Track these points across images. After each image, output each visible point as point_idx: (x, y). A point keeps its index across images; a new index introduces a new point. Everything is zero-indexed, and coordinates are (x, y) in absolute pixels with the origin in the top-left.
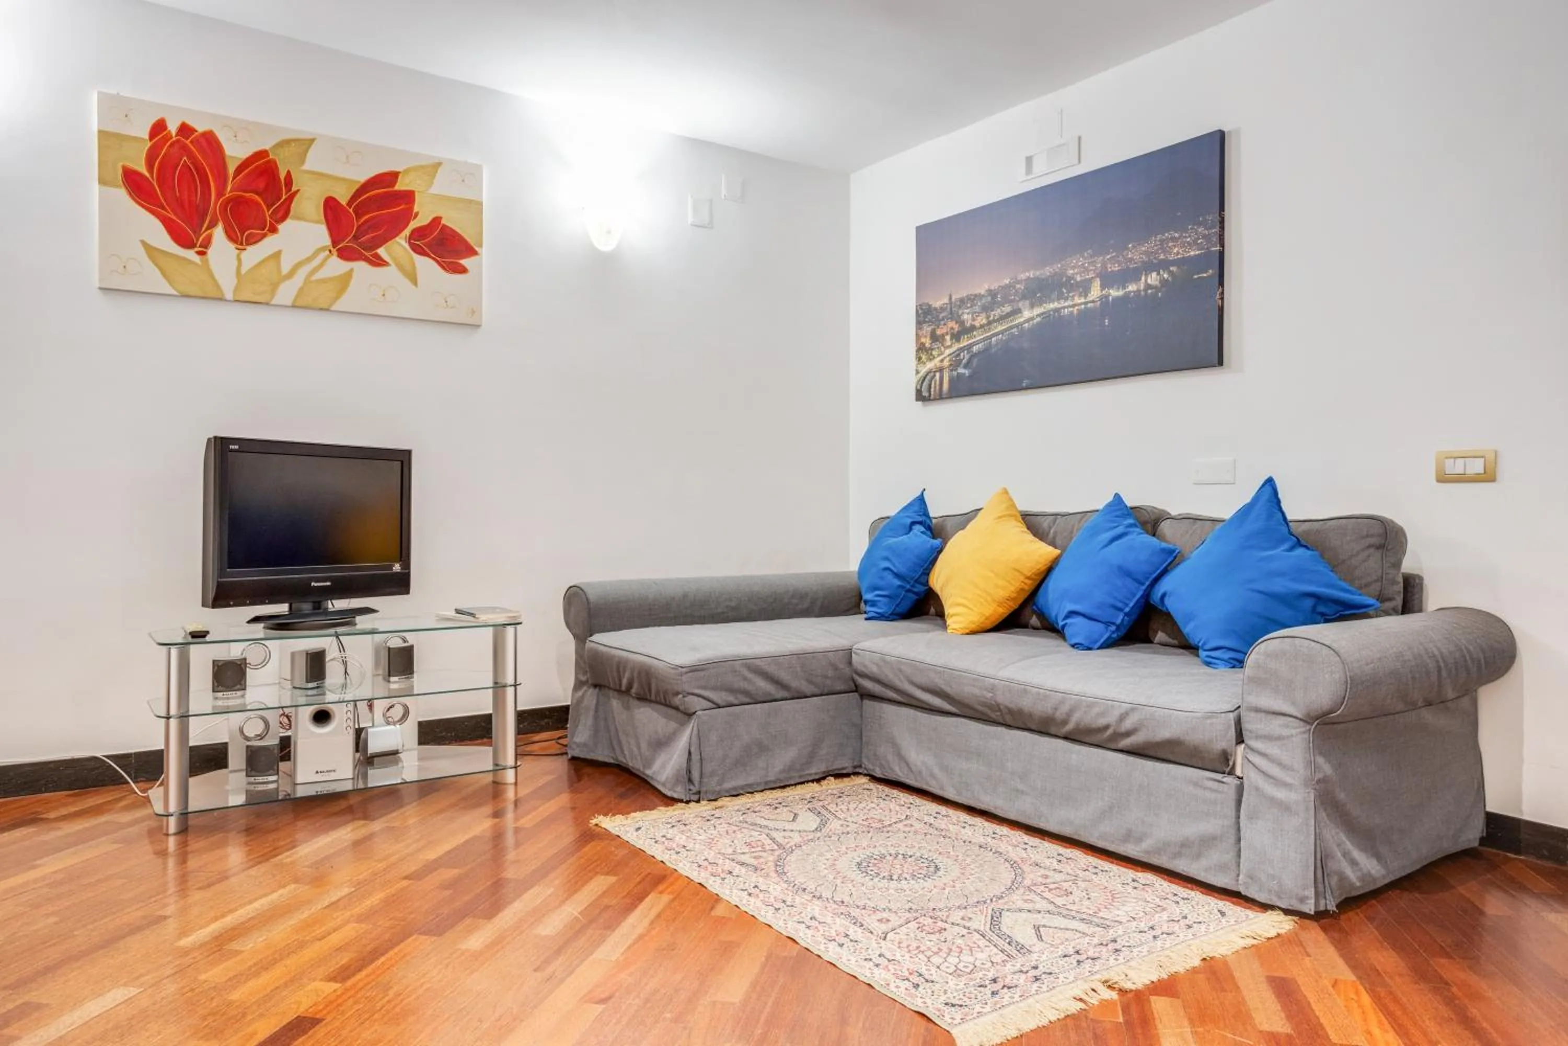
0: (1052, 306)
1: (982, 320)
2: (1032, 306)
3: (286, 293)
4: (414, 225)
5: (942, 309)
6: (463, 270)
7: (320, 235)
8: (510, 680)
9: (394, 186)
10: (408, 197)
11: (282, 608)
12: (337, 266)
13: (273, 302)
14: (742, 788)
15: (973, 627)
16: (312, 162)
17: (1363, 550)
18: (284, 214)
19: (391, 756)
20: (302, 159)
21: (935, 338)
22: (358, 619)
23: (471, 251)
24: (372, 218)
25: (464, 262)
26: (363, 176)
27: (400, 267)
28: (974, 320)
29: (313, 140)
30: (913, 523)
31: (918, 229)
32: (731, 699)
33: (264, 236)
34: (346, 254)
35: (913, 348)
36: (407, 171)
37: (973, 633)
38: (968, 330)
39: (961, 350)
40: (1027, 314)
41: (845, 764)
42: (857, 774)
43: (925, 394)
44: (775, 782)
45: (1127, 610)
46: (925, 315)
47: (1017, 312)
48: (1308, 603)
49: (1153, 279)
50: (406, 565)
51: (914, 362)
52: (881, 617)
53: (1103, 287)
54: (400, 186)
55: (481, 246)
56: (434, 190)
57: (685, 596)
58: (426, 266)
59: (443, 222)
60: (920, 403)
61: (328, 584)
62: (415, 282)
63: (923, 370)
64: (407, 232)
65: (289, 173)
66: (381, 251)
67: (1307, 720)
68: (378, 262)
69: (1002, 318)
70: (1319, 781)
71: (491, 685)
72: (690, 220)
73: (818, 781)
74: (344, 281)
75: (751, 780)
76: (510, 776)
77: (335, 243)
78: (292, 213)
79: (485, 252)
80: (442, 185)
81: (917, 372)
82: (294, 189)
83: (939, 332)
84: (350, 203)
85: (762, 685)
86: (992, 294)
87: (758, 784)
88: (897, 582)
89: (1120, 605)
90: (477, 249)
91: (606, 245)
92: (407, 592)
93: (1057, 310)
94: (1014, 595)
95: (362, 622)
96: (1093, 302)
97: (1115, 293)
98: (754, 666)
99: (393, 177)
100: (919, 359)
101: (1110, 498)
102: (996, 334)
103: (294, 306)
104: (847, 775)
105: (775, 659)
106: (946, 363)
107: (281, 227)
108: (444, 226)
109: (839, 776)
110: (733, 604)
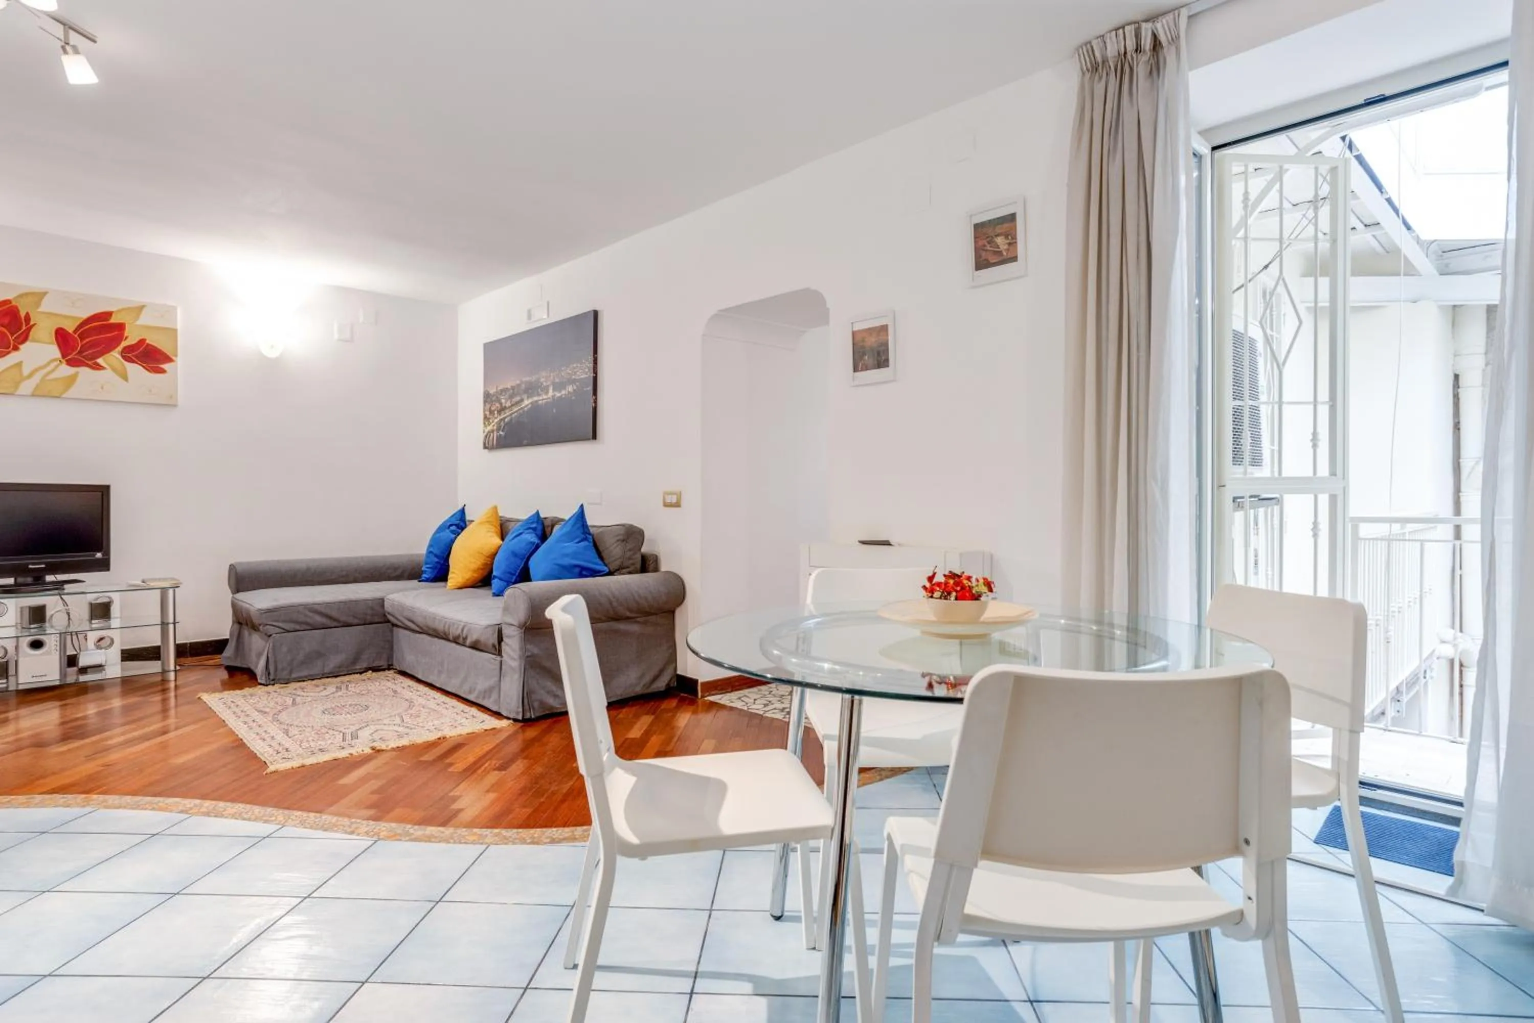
0: (536, 398)
1: (508, 404)
2: (528, 398)
3: (27, 387)
4: (124, 344)
5: (494, 396)
6: (163, 371)
7: (54, 351)
8: (171, 620)
9: (108, 320)
10: (121, 327)
11: (11, 581)
12: (66, 370)
13: (18, 392)
14: (306, 677)
15: (459, 585)
16: (45, 306)
17: (616, 542)
18: (25, 338)
19: (99, 667)
20: (38, 304)
21: (491, 412)
22: (66, 586)
23: (168, 359)
24: (90, 341)
25: (163, 366)
26: (85, 315)
27: (114, 370)
28: (506, 403)
29: (45, 293)
30: (451, 525)
31: (486, 346)
32: (298, 627)
33: (8, 353)
34: (71, 363)
35: (482, 417)
36: (119, 311)
37: (460, 588)
38: (502, 409)
39: (501, 420)
40: (526, 402)
41: (383, 663)
42: (389, 669)
43: (487, 445)
44: (329, 674)
45: (517, 574)
46: (487, 397)
47: (522, 400)
48: (577, 570)
49: (570, 388)
50: (107, 553)
51: (482, 425)
52: (427, 580)
53: (554, 390)
54: (113, 320)
55: (176, 356)
56: (138, 323)
57: (308, 569)
58: (135, 370)
59: (148, 341)
60: (486, 450)
61: (43, 566)
62: (126, 379)
63: (487, 431)
64: (120, 348)
65: (27, 314)
66: (100, 361)
67: (520, 627)
68: (98, 367)
69: (517, 403)
70: (528, 657)
71: (159, 623)
72: (336, 336)
73: (361, 673)
74: (72, 380)
75: (311, 673)
76: (172, 676)
77: (64, 356)
78: (30, 338)
79: (180, 360)
80: (145, 319)
81: (484, 432)
82: (32, 323)
83: (493, 409)
84: (75, 332)
85: (319, 619)
86: (513, 388)
87: (318, 675)
88: (436, 560)
89: (513, 572)
90: (174, 358)
91: (272, 354)
92: (108, 569)
93: (537, 401)
94: (481, 567)
95: (68, 588)
96: (549, 398)
97: (558, 395)
98: (312, 609)
99: (109, 314)
100: (485, 423)
101: (534, 512)
102: (515, 412)
103: (33, 395)
104: (384, 670)
105: (328, 604)
106: (495, 428)
107: (22, 347)
108: (148, 345)
109: (376, 669)
110: (344, 573)
